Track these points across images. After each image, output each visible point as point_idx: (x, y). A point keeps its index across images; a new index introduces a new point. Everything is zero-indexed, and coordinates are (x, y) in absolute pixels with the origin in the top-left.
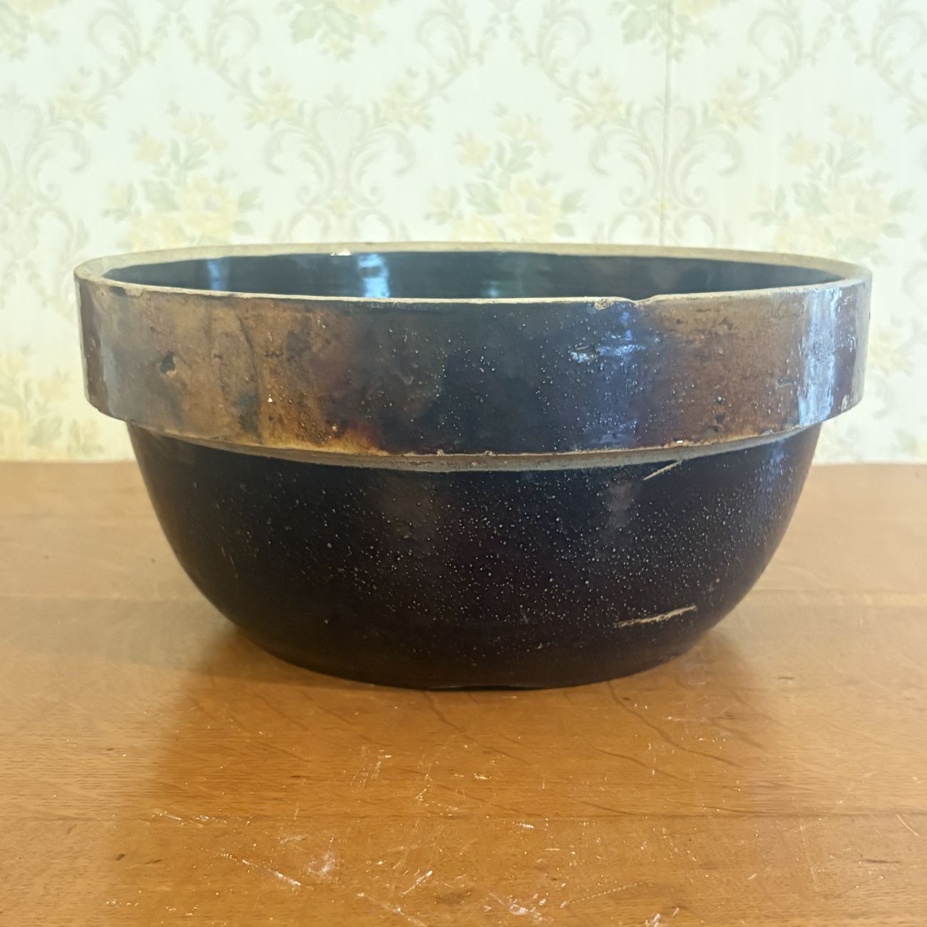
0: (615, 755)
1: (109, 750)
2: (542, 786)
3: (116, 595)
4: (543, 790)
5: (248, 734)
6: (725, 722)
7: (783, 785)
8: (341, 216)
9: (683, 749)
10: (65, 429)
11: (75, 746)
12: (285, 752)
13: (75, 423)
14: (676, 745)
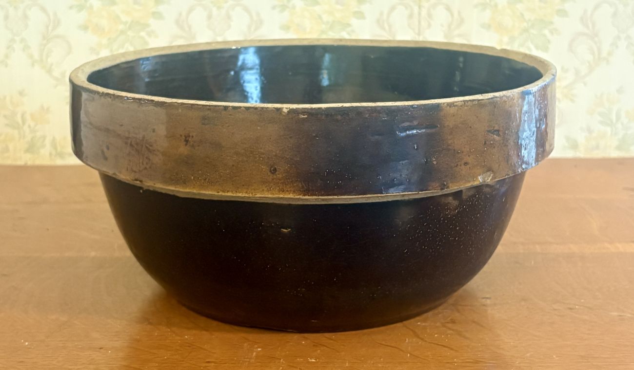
0: (387, 346)
1: (101, 348)
2: (346, 364)
3: (93, 254)
4: (347, 367)
5: (179, 338)
6: (450, 325)
7: (480, 361)
8: (219, 8)
9: (426, 341)
10: (47, 142)
11: (80, 346)
12: (201, 348)
13: (54, 139)
14: (422, 339)
